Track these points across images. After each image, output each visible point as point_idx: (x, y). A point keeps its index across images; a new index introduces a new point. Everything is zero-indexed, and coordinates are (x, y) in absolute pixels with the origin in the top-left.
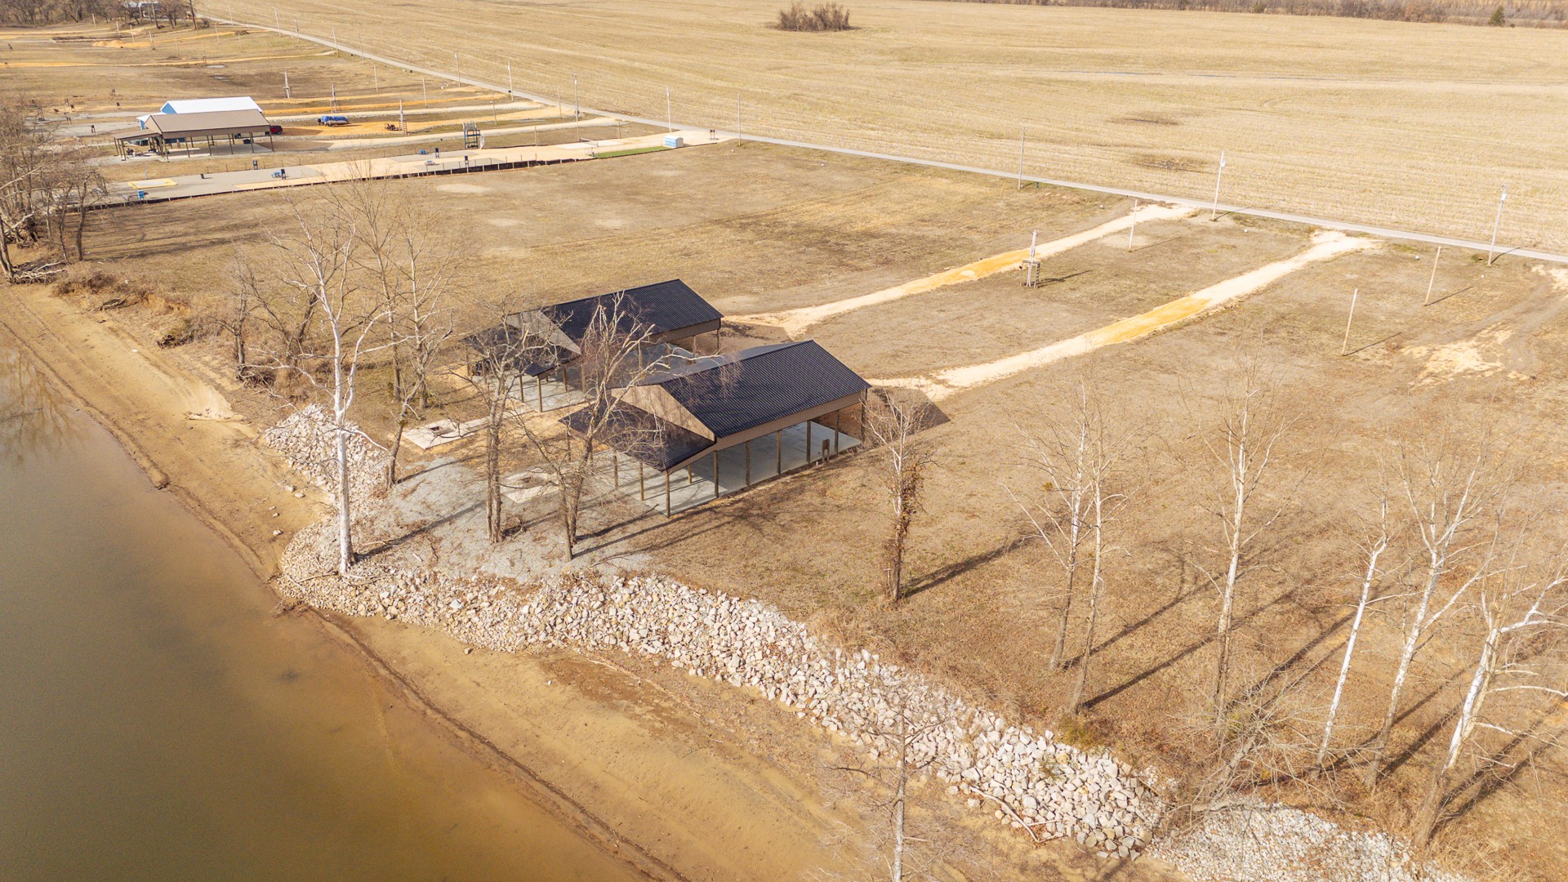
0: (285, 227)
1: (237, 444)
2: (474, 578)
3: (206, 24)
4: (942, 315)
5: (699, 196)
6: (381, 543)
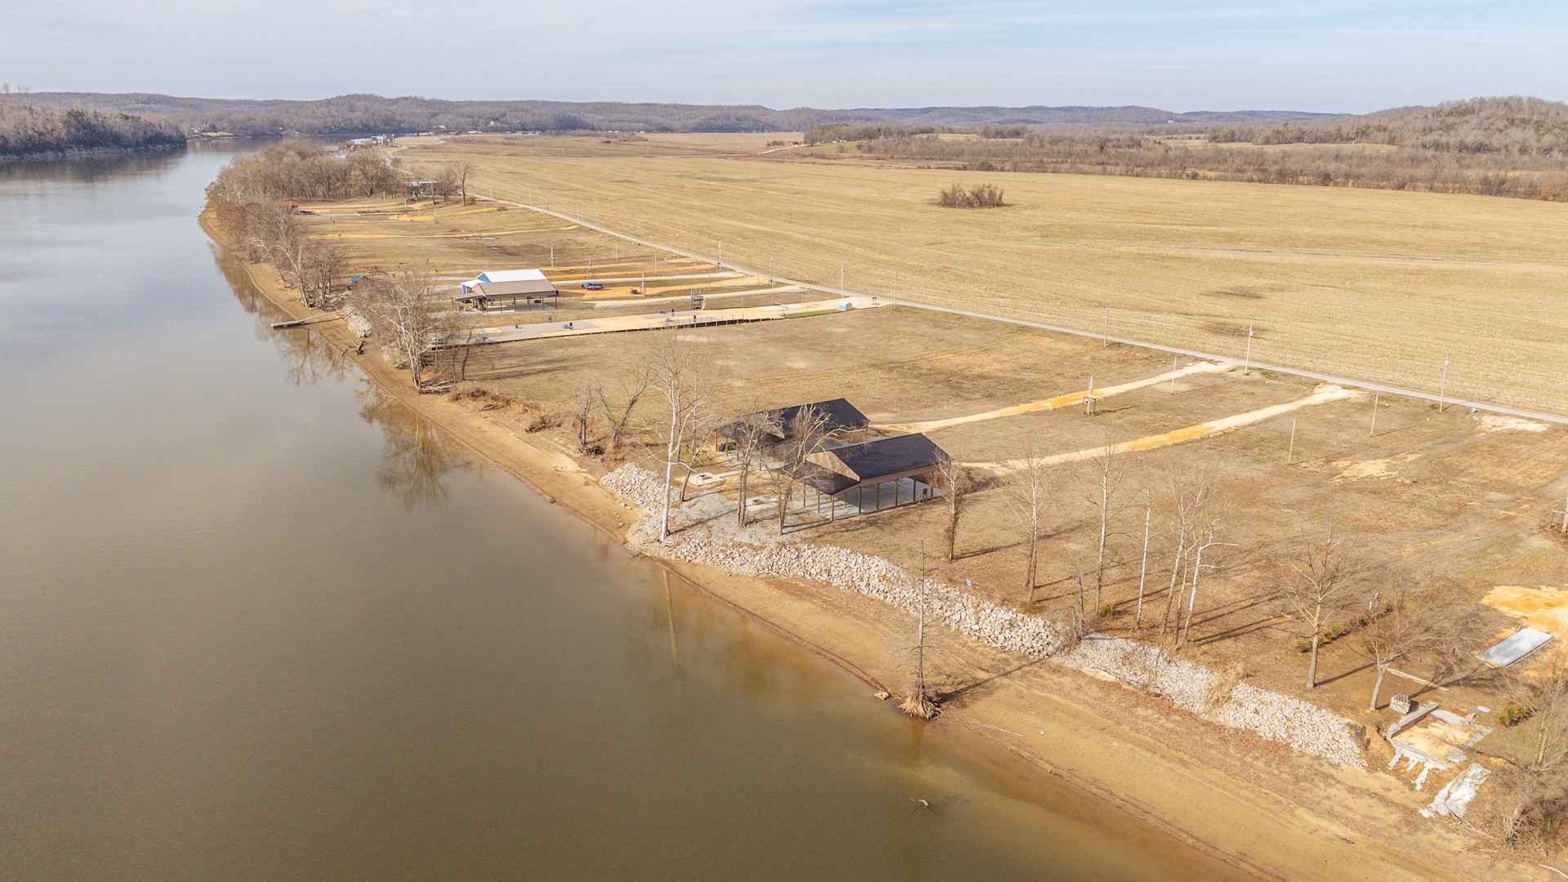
0: (580, 363)
1: (586, 484)
2: (731, 544)
3: (473, 201)
4: (1021, 429)
5: (861, 347)
6: (681, 527)
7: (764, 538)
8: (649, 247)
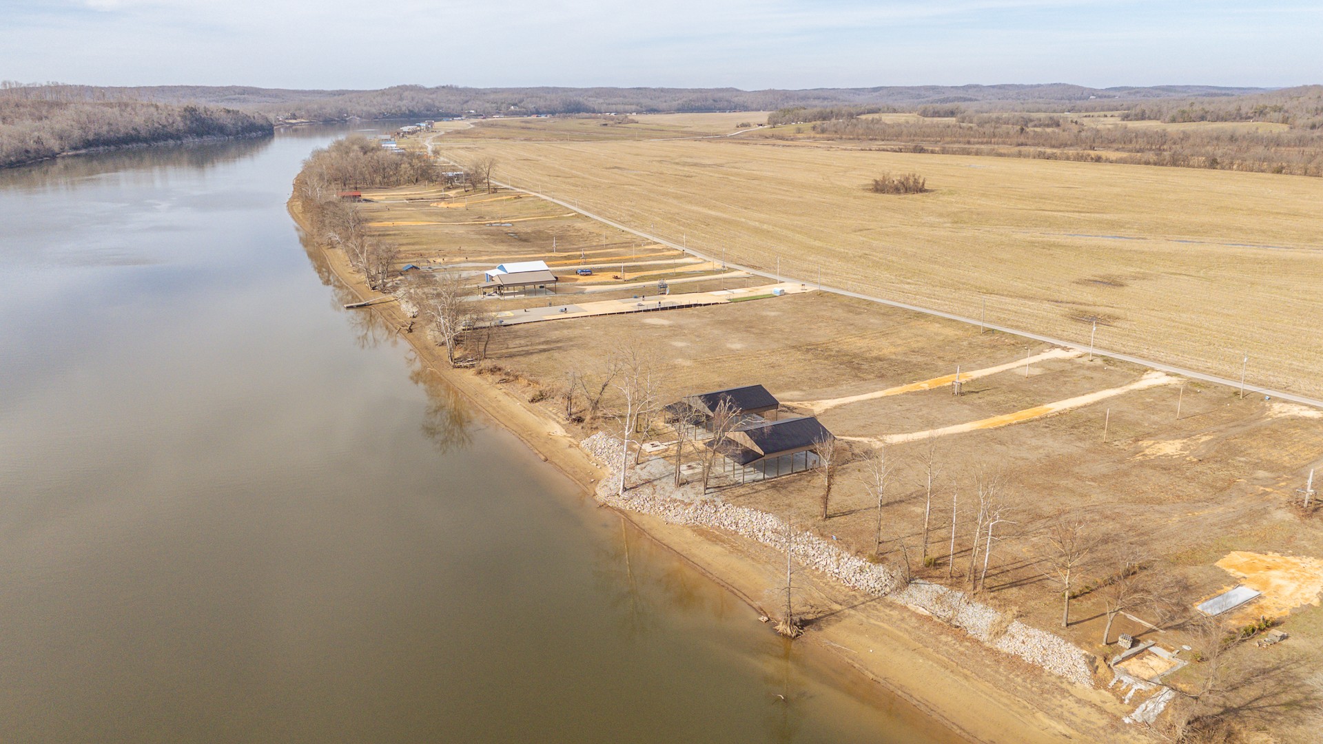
0: (571, 343)
1: (570, 446)
2: (668, 500)
3: (495, 190)
4: (900, 407)
5: (787, 330)
6: (634, 485)
7: (692, 497)
8: (631, 233)
